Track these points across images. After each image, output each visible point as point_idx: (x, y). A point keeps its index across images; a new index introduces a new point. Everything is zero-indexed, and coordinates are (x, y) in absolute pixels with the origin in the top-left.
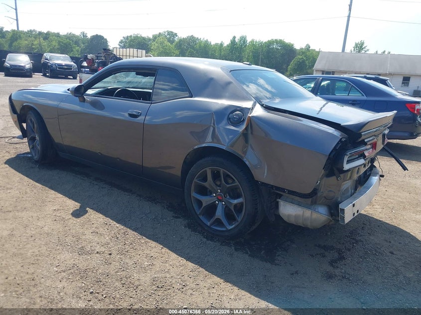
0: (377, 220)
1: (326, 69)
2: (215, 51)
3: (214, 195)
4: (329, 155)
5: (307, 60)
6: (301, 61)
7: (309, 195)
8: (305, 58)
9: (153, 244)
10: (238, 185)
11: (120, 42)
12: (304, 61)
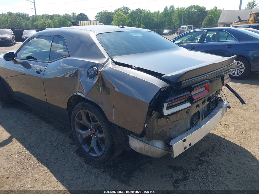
0: (227, 141)
1: (227, 22)
2: (154, 17)
3: (89, 130)
4: (150, 103)
5: (215, 17)
6: (210, 18)
7: (141, 135)
8: (213, 16)
9: (44, 168)
10: (99, 124)
11: (95, 17)
12: (213, 18)
